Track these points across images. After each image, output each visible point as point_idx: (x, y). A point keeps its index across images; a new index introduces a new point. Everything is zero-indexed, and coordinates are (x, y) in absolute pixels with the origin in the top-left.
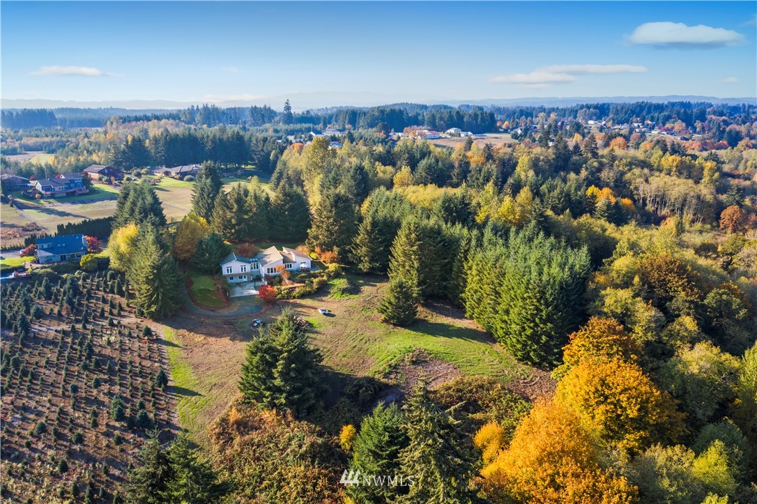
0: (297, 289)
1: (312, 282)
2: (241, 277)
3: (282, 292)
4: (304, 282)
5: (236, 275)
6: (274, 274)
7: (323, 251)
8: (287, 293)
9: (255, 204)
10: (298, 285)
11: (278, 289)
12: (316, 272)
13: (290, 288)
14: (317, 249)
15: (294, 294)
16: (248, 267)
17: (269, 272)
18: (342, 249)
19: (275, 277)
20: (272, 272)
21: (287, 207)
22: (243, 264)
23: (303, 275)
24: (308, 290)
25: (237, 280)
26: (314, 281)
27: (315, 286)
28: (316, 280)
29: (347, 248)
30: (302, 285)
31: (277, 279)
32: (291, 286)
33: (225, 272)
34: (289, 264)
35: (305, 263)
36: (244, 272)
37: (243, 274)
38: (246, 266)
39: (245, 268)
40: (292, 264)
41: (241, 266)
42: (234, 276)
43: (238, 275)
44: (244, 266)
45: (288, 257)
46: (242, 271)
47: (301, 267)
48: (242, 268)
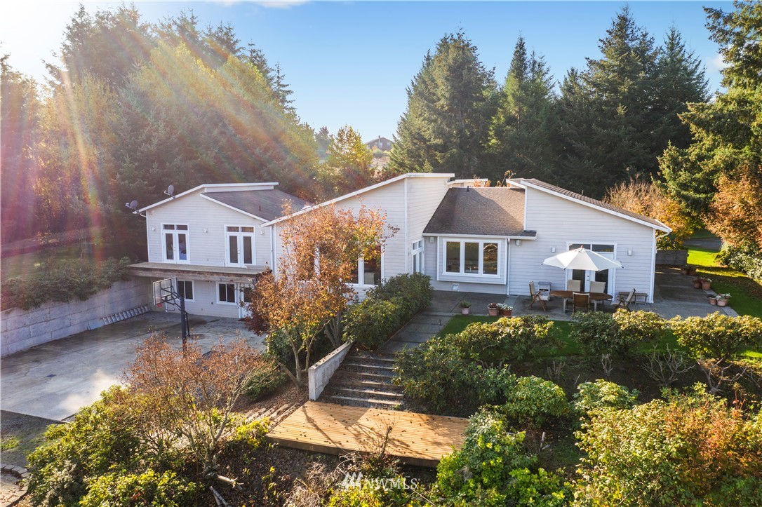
2: (227, 293)
5: (204, 275)
22: (242, 219)
25: (206, 303)
33: (157, 254)
34: (481, 241)
35: (609, 248)
36: (241, 263)
37: (221, 277)
38: (251, 230)
39: (247, 241)
40: (499, 242)
41: (230, 229)
42: (195, 280)
43: (195, 272)
44: (244, 229)
45: (501, 210)
46: (234, 258)
47: (574, 271)
48: (233, 240)
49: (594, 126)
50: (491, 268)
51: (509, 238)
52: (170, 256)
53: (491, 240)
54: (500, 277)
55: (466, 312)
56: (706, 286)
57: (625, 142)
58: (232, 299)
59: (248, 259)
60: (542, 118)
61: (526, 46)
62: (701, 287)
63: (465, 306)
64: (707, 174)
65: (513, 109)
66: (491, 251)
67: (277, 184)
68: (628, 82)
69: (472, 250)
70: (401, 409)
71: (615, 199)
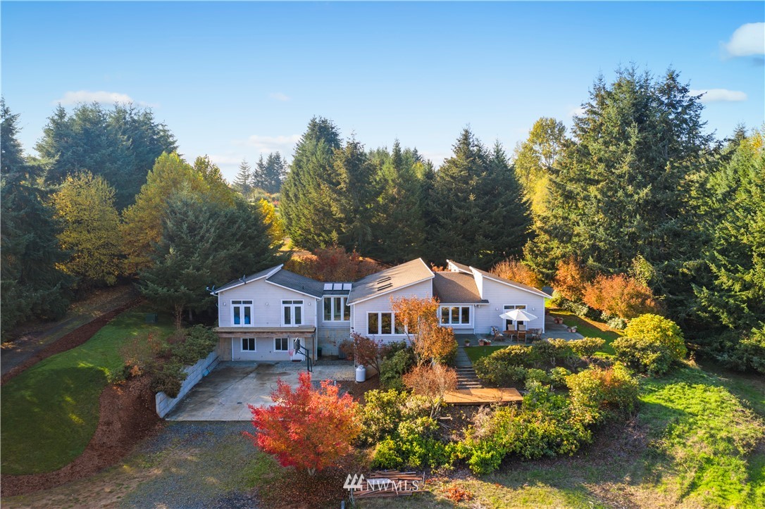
0: (480, 417)
1: (562, 388)
2: (282, 345)
3: (402, 428)
4: (520, 385)
5: (265, 334)
6: (393, 337)
7: (589, 276)
8: (426, 434)
9: (395, 175)
10: (489, 395)
11: (384, 406)
12: (571, 342)
13: (446, 408)
14: (567, 272)
15: (465, 443)
16: (310, 309)
17: (373, 330)
18: (666, 271)
19: (391, 351)
20: (386, 330)
21: (473, 182)
22: (294, 295)
23: (516, 348)
24: (540, 427)
25: (265, 352)
26: (571, 381)
27: (581, 411)
28: (579, 382)
29: (688, 267)
30: (510, 396)
31: (398, 359)
32: (451, 397)
33: (226, 320)
34: (461, 306)
35: (524, 307)
36: (293, 324)
37: (289, 334)
38: (301, 302)
39: (298, 310)
40: (470, 307)
41: (284, 302)
42: (257, 338)
43: (268, 332)
44: (295, 302)
45: (459, 285)
46: (287, 321)
47: (507, 320)
48: (287, 310)
49: (454, 208)
50: (466, 320)
51: (476, 304)
52: (237, 322)
53: (466, 305)
54: (471, 325)
55: (468, 345)
56: (561, 322)
57: (476, 220)
58: (285, 348)
59: (298, 321)
60: (416, 199)
61: (400, 146)
62: (558, 322)
63: (468, 342)
64: (551, 259)
65: (393, 191)
66: (466, 311)
67: (282, 265)
68: (475, 178)
69: (456, 312)
70: (482, 388)
71: (498, 270)
